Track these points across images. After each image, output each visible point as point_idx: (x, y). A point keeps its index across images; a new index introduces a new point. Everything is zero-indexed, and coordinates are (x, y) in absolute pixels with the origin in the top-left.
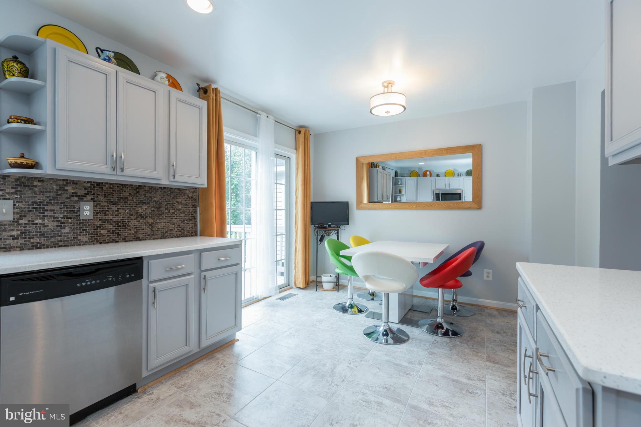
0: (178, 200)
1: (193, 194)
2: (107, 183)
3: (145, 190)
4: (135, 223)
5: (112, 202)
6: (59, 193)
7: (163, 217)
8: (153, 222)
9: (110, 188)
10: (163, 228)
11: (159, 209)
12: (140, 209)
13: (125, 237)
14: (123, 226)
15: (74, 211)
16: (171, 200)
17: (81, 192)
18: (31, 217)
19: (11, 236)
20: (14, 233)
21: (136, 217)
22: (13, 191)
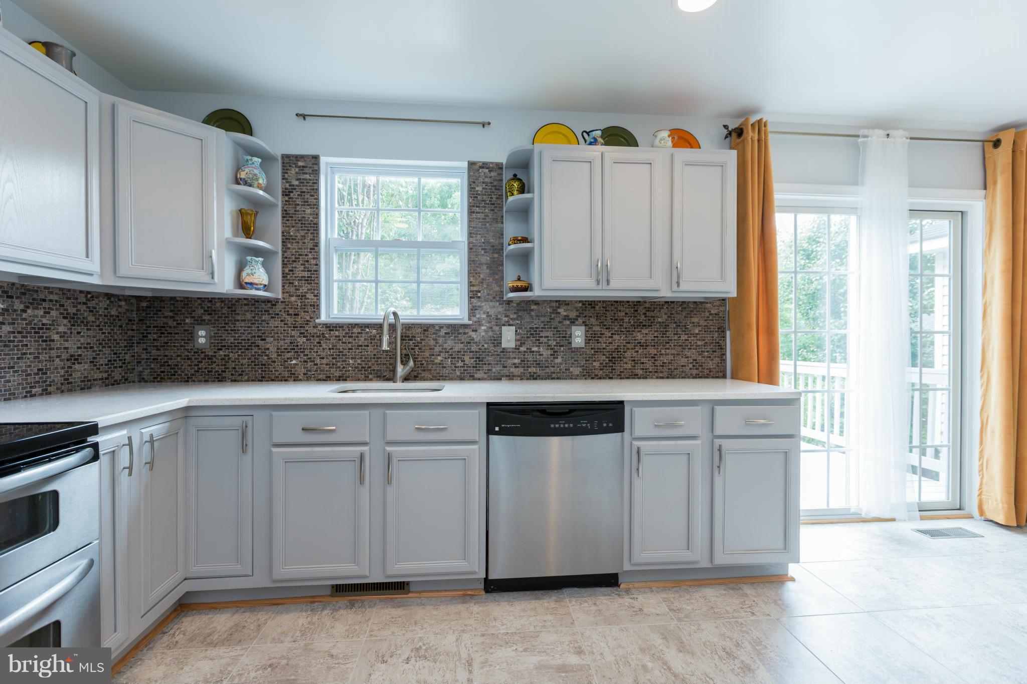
0: (693, 320)
1: (719, 309)
2: (600, 302)
3: (645, 308)
4: (632, 354)
5: (605, 325)
6: (553, 316)
7: (670, 346)
8: (656, 353)
9: (603, 307)
10: (671, 363)
11: (664, 334)
12: (639, 334)
13: (621, 372)
14: (618, 357)
15: (566, 337)
16: (683, 320)
17: (573, 314)
18: (529, 344)
19: (514, 364)
20: (516, 361)
21: (634, 346)
22: (515, 316)
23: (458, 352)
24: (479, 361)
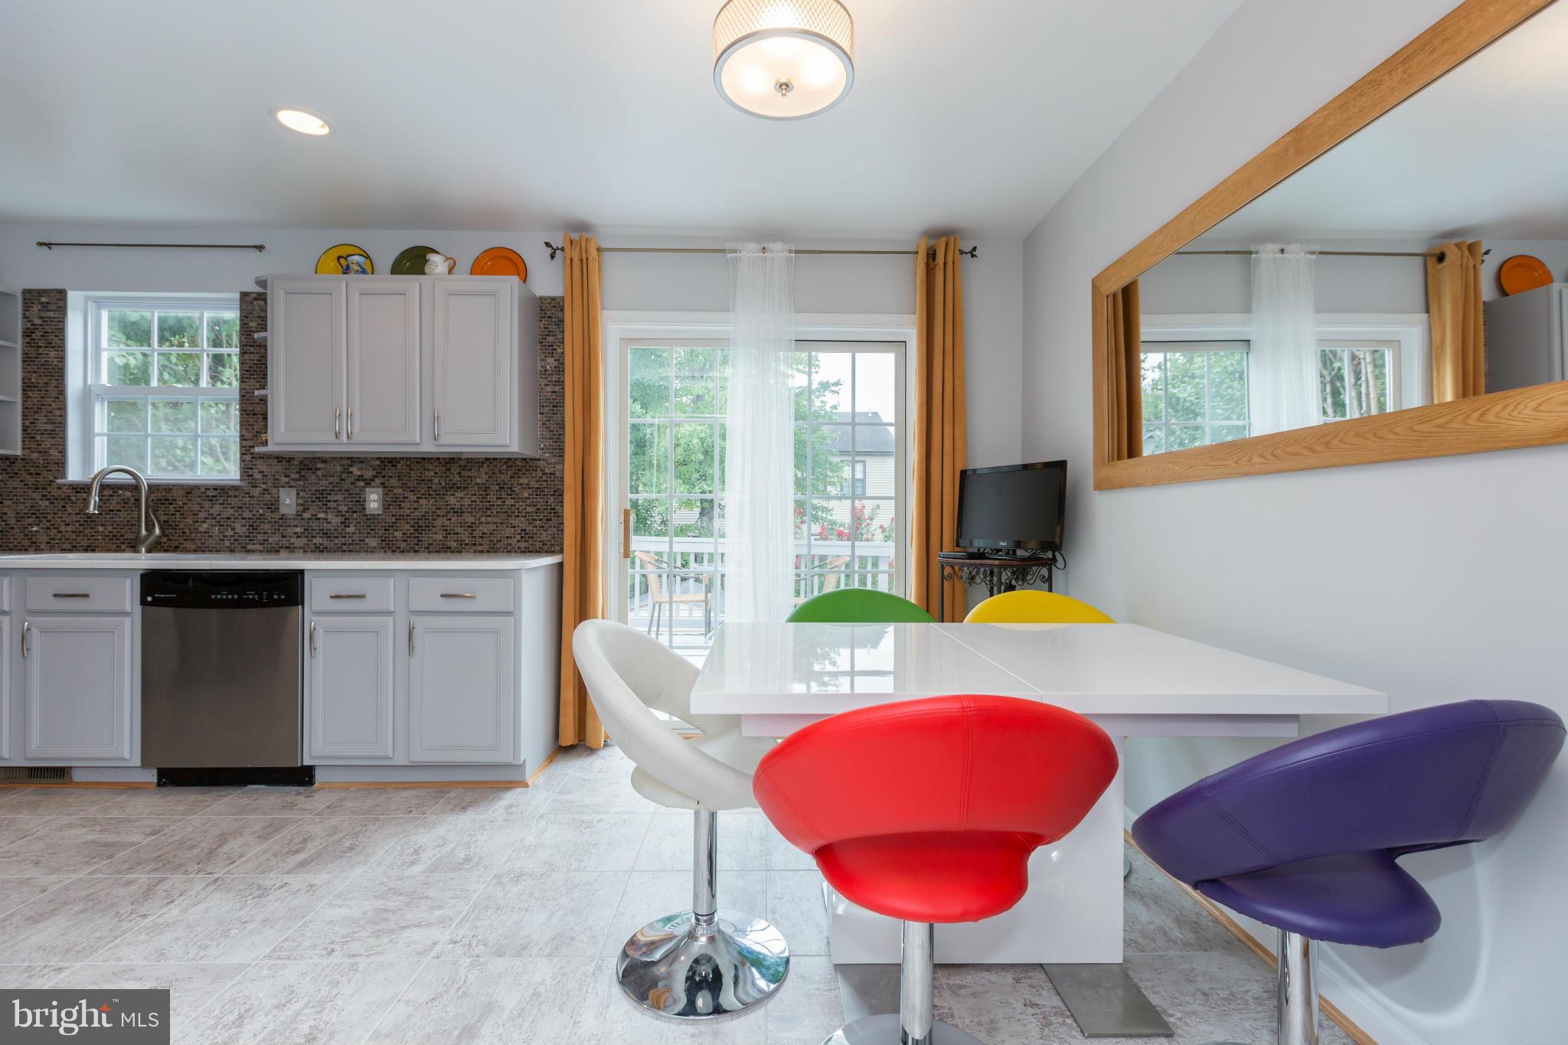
0: (521, 481)
1: (555, 467)
2: (402, 459)
3: (460, 466)
4: (443, 523)
5: (409, 487)
6: (343, 476)
7: (492, 513)
8: (473, 521)
9: (407, 466)
10: (493, 534)
11: (484, 498)
12: (452, 498)
13: (429, 544)
14: (426, 526)
15: (360, 501)
16: (508, 481)
17: (369, 474)
18: (313, 509)
19: (296, 533)
20: (298, 530)
21: (446, 512)
22: (297, 476)
23: (228, 518)
24: (253, 529)
